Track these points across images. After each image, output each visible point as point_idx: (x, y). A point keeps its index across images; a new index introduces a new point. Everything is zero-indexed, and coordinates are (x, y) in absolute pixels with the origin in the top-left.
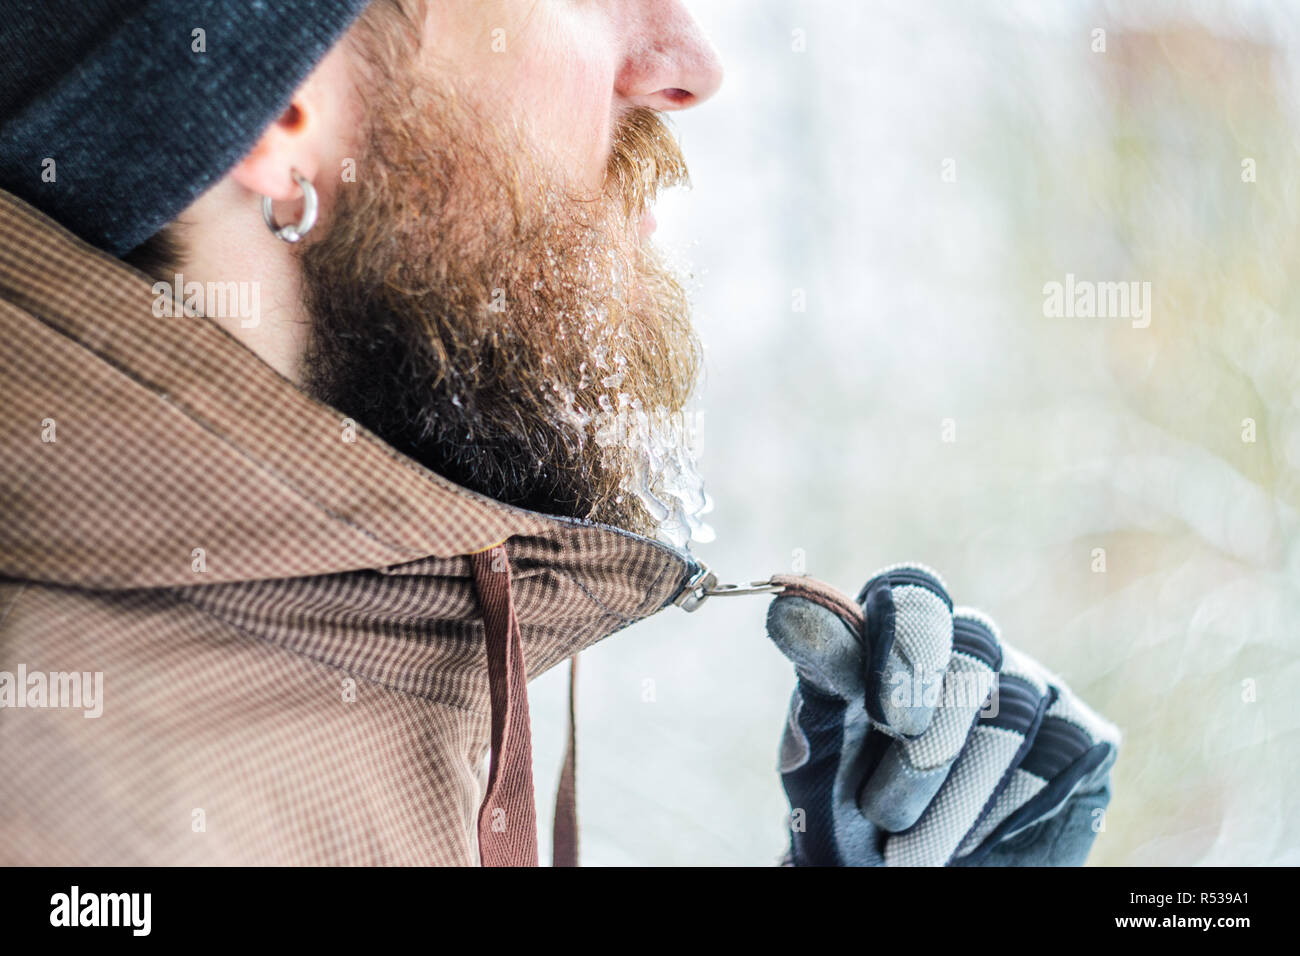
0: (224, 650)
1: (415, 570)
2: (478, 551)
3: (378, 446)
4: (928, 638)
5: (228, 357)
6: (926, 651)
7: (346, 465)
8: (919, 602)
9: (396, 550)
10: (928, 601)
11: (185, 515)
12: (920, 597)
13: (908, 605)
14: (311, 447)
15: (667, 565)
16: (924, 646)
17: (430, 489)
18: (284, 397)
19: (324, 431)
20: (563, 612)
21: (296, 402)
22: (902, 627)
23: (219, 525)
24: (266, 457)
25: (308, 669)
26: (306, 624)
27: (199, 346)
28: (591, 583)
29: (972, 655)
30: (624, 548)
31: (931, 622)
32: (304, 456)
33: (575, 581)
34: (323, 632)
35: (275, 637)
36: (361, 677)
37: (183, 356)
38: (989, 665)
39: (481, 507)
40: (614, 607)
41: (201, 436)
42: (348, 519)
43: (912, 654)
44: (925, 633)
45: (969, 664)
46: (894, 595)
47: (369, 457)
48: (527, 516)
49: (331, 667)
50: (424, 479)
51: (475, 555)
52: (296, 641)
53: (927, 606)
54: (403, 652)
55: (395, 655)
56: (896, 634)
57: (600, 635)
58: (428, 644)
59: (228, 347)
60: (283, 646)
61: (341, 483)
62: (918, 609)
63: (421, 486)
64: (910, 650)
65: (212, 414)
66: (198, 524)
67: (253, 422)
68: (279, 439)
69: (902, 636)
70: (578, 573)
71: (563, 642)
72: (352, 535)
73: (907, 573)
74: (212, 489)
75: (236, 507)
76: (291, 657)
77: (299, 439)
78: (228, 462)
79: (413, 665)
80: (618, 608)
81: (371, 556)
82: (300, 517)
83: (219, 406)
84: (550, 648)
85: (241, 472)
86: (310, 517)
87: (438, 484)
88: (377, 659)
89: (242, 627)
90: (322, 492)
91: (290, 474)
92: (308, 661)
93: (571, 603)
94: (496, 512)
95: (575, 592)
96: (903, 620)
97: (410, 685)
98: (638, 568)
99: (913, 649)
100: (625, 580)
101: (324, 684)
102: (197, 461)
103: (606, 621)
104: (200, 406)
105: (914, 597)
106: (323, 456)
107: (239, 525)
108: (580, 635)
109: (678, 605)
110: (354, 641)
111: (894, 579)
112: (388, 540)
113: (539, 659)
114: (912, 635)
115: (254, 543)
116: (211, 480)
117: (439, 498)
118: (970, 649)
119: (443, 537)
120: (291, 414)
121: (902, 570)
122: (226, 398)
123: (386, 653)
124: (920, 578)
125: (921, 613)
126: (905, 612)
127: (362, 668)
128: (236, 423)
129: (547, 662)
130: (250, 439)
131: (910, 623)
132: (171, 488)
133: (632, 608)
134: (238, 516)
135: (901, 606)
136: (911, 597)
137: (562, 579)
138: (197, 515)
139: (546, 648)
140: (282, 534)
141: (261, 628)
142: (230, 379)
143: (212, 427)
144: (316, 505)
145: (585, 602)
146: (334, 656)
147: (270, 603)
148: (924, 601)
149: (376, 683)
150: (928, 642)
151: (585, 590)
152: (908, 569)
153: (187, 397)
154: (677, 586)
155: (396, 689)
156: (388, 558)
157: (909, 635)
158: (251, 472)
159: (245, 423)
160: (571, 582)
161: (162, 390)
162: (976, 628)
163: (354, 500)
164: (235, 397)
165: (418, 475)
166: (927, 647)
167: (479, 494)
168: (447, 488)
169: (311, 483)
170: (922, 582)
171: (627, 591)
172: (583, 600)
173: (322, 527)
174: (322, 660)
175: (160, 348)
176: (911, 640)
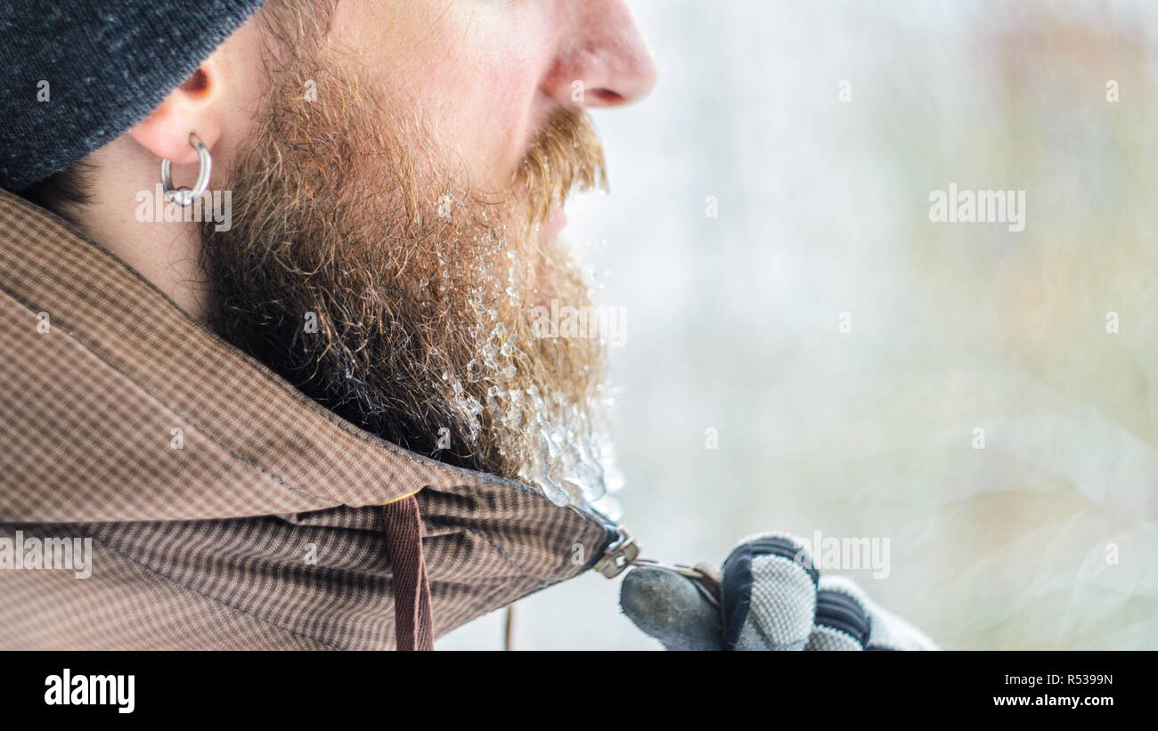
0: (127, 588)
1: (325, 521)
2: (388, 501)
3: (287, 390)
4: (785, 608)
5: (138, 298)
6: (782, 621)
7: (253, 407)
8: (778, 571)
9: (304, 497)
10: (788, 571)
11: (88, 452)
12: (781, 567)
13: (767, 575)
14: (218, 388)
15: (586, 530)
16: (780, 616)
17: (339, 435)
18: (193, 339)
19: (232, 372)
20: (477, 572)
21: (205, 344)
22: (758, 598)
23: (122, 462)
24: (171, 396)
25: (212, 612)
26: (214, 567)
27: (109, 285)
28: (507, 545)
29: (839, 629)
30: (541, 510)
31: (789, 592)
32: (210, 396)
33: (491, 542)
34: (230, 576)
35: (180, 579)
36: (267, 622)
37: (93, 295)
38: (857, 639)
39: (392, 456)
40: (530, 569)
41: (106, 373)
42: (254, 461)
43: (767, 624)
44: (782, 603)
45: (835, 639)
46: (753, 564)
47: (277, 401)
48: (439, 468)
49: (237, 611)
50: (334, 426)
51: (387, 506)
52: (202, 583)
53: (787, 576)
54: (313, 601)
55: (304, 603)
56: (751, 605)
57: (516, 595)
58: (339, 594)
59: (139, 288)
60: (188, 587)
61: (248, 425)
62: (777, 579)
63: (330, 432)
64: (765, 620)
65: (118, 353)
66: (101, 461)
67: (160, 361)
68: (185, 378)
69: (757, 607)
70: (494, 534)
71: (478, 599)
72: (258, 478)
73: (772, 543)
74: (115, 426)
75: (140, 445)
76: (196, 599)
77: (205, 379)
78: (133, 400)
79: (321, 614)
80: (534, 571)
81: (278, 500)
82: (205, 457)
83: (126, 345)
84: (464, 605)
85: (144, 410)
86: (214, 457)
87: (348, 431)
88: (284, 606)
89: (147, 566)
90: (228, 433)
91: (195, 414)
92: (213, 603)
93: (485, 565)
94: (407, 461)
95: (490, 553)
96: (759, 590)
97: (318, 633)
98: (556, 532)
99: (769, 619)
100: (543, 542)
101: (227, 629)
102: (101, 398)
103: (524, 582)
104: (106, 344)
105: (773, 567)
106: (230, 397)
107: (142, 463)
108: (495, 594)
109: (597, 570)
110: (262, 588)
111: (756, 548)
112: (294, 484)
113: (453, 615)
114: (768, 605)
115: (156, 482)
116: (114, 416)
117: (348, 444)
118: (834, 622)
119: (351, 484)
120: (198, 355)
121: (769, 539)
122: (133, 337)
123: (294, 601)
124: (784, 548)
125: (780, 583)
126: (763, 582)
127: (269, 613)
128: (142, 362)
129: (461, 619)
130: (156, 378)
131: (766, 593)
132: (74, 424)
133: (548, 572)
134: (141, 454)
135: (760, 576)
136: (770, 567)
137: (477, 539)
138: (99, 452)
139: (460, 605)
140: (186, 474)
141: (166, 568)
142: (139, 319)
143: (117, 364)
144: (222, 446)
145: (500, 564)
146: (241, 600)
147: (178, 543)
148: (784, 571)
149: (282, 629)
150: (785, 611)
151: (500, 550)
152: (775, 539)
153: (95, 335)
154: (596, 552)
155: (303, 636)
156: (296, 504)
157: (764, 605)
158: (155, 410)
159: (151, 362)
160: (487, 543)
161: (70, 328)
162: (841, 600)
163: (260, 442)
164: (143, 337)
165: (327, 421)
166: (783, 617)
167: (389, 443)
168: (357, 436)
169: (216, 424)
170: (786, 552)
171: (544, 554)
172: (497, 561)
173: (227, 468)
174: (228, 603)
175: (69, 287)
176: (767, 611)
